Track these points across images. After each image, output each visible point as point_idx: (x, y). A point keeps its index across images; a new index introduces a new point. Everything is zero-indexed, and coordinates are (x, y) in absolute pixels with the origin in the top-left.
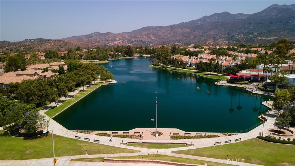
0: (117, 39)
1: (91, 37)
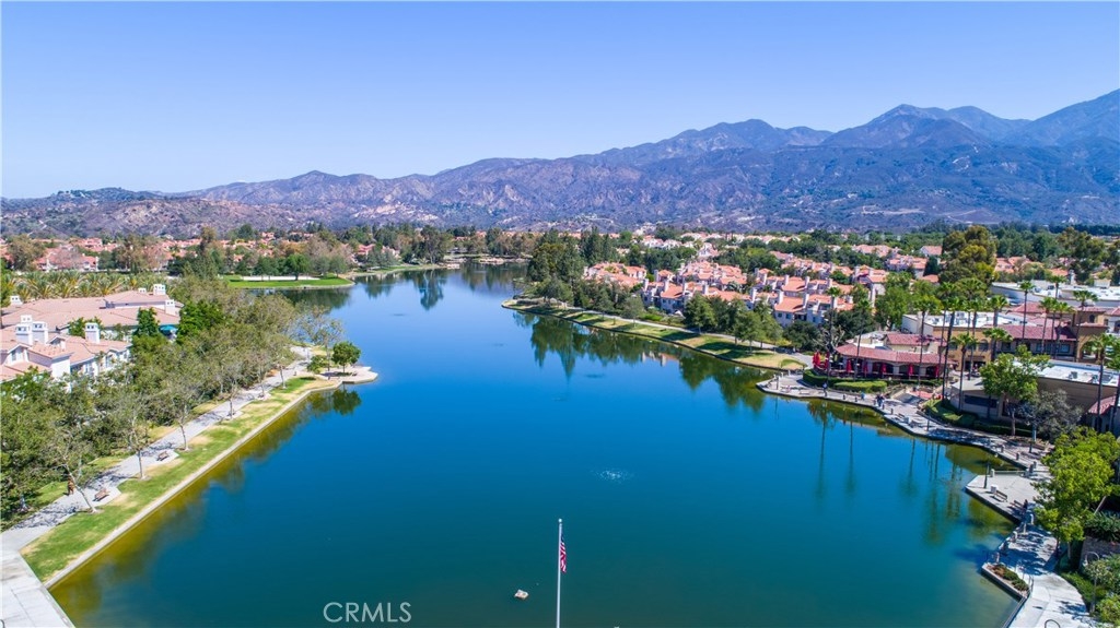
0: (388, 198)
1: (295, 189)
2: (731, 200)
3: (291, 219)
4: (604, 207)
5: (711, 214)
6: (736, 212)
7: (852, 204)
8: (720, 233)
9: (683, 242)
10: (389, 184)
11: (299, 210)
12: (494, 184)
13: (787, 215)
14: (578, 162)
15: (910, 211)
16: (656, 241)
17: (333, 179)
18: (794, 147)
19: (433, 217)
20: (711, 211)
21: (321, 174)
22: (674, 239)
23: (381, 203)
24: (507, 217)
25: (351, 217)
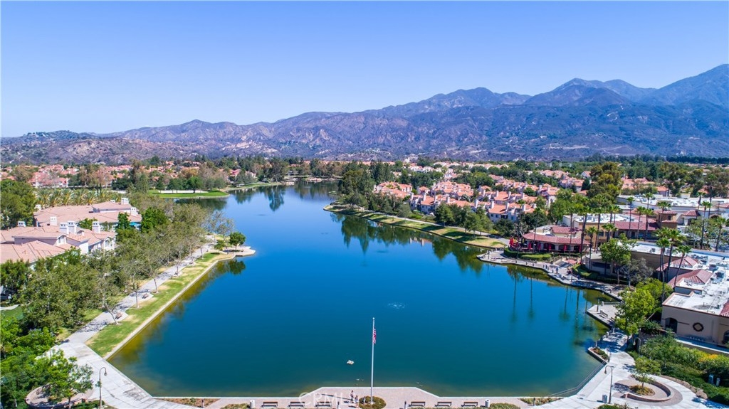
0: (244, 138)
1: (183, 131)
2: (466, 140)
3: (181, 152)
4: (384, 144)
5: (453, 149)
6: (469, 148)
7: (543, 143)
8: (459, 161)
9: (435, 167)
10: (245, 129)
11: (186, 146)
12: (313, 129)
13: (502, 150)
14: (367, 115)
15: (579, 147)
16: (418, 167)
17: (209, 125)
18: (506, 105)
19: (274, 150)
20: (453, 147)
21: (201, 122)
22: (429, 166)
23: (240, 141)
24: (322, 150)
25: (220, 150)
